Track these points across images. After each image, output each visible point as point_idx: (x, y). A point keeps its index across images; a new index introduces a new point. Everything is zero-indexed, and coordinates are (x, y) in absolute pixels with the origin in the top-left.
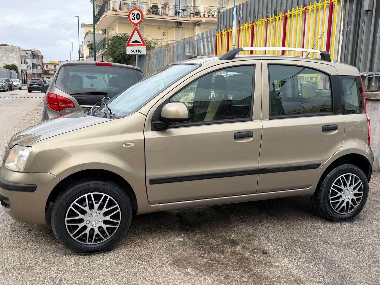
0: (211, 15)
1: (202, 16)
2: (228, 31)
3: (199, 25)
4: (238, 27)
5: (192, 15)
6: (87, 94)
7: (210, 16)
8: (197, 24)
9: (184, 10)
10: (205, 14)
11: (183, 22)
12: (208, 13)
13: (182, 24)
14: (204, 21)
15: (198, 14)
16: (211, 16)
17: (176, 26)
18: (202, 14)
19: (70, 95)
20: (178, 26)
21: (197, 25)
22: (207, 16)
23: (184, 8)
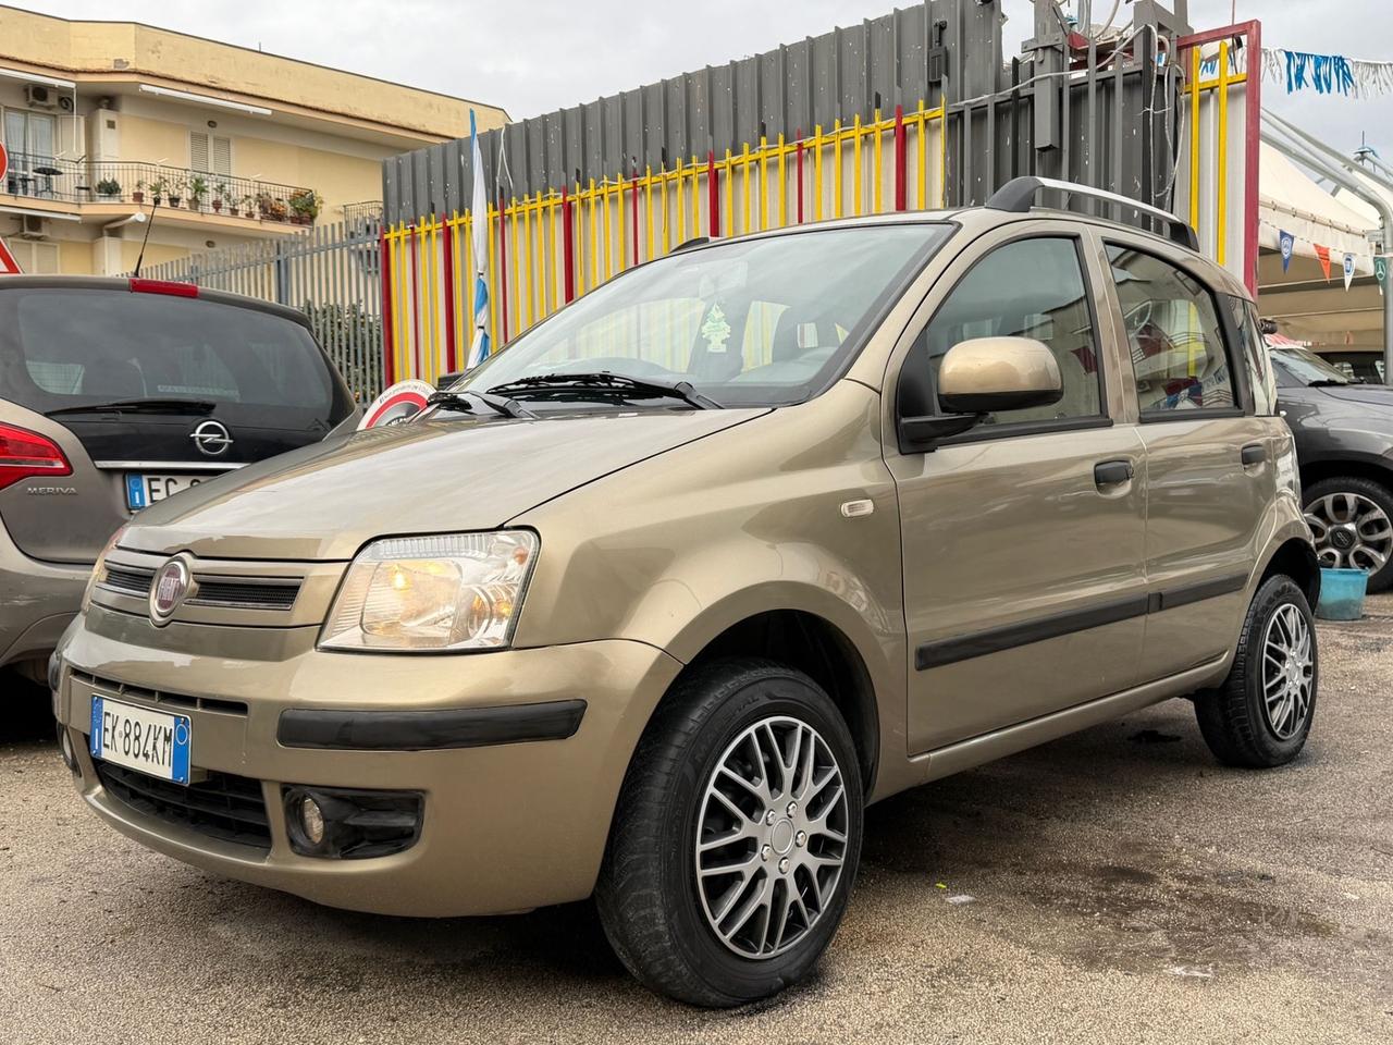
0: (164, 196)
1: (130, 200)
2: (445, 223)
3: (116, 233)
4: (495, 209)
5: (83, 192)
6: (124, 412)
7: (162, 202)
8: (110, 228)
9: (49, 172)
10: (141, 191)
11: (47, 219)
12: (156, 189)
13: (43, 223)
14: (140, 216)
15: (111, 189)
16: (168, 202)
17: (17, 231)
18: (127, 191)
19: (47, 415)
20: (22, 231)
21: (105, 232)
22: (148, 200)
23: (46, 163)
